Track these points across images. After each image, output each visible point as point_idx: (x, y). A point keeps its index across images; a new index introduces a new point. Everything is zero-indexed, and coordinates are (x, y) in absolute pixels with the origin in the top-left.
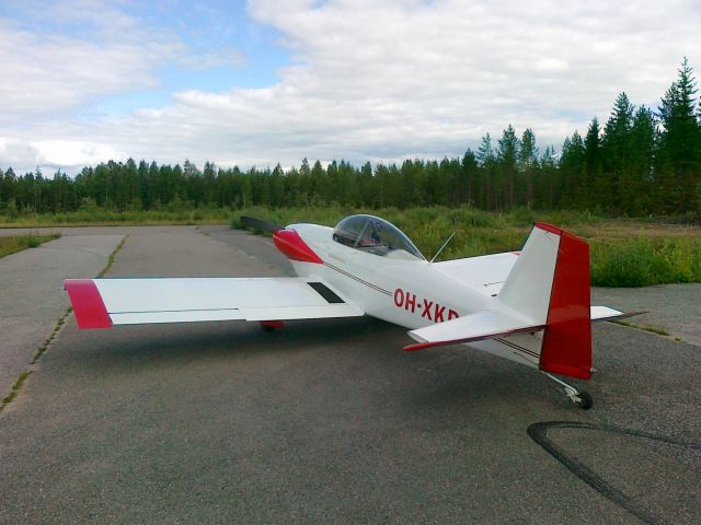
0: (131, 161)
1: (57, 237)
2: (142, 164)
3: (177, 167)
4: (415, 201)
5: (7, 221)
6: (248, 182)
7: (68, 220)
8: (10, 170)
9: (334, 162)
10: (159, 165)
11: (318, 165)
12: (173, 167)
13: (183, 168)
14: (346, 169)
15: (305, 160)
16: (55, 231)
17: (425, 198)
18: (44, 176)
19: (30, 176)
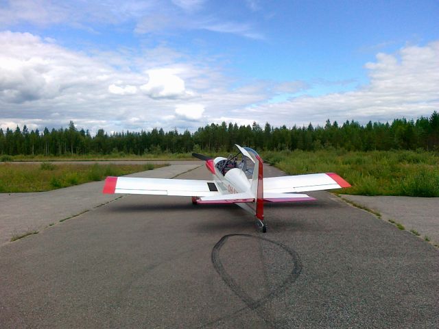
0: (224, 124)
1: (168, 165)
2: (231, 125)
3: (249, 126)
4: (396, 147)
5: (154, 157)
6: (289, 135)
7: (184, 157)
8: (162, 129)
9: (348, 122)
10: (239, 126)
11: (335, 124)
12: (246, 126)
13: (252, 127)
14: (355, 125)
15: (328, 121)
16: (167, 162)
17: (402, 145)
18: (179, 133)
19: (171, 133)
